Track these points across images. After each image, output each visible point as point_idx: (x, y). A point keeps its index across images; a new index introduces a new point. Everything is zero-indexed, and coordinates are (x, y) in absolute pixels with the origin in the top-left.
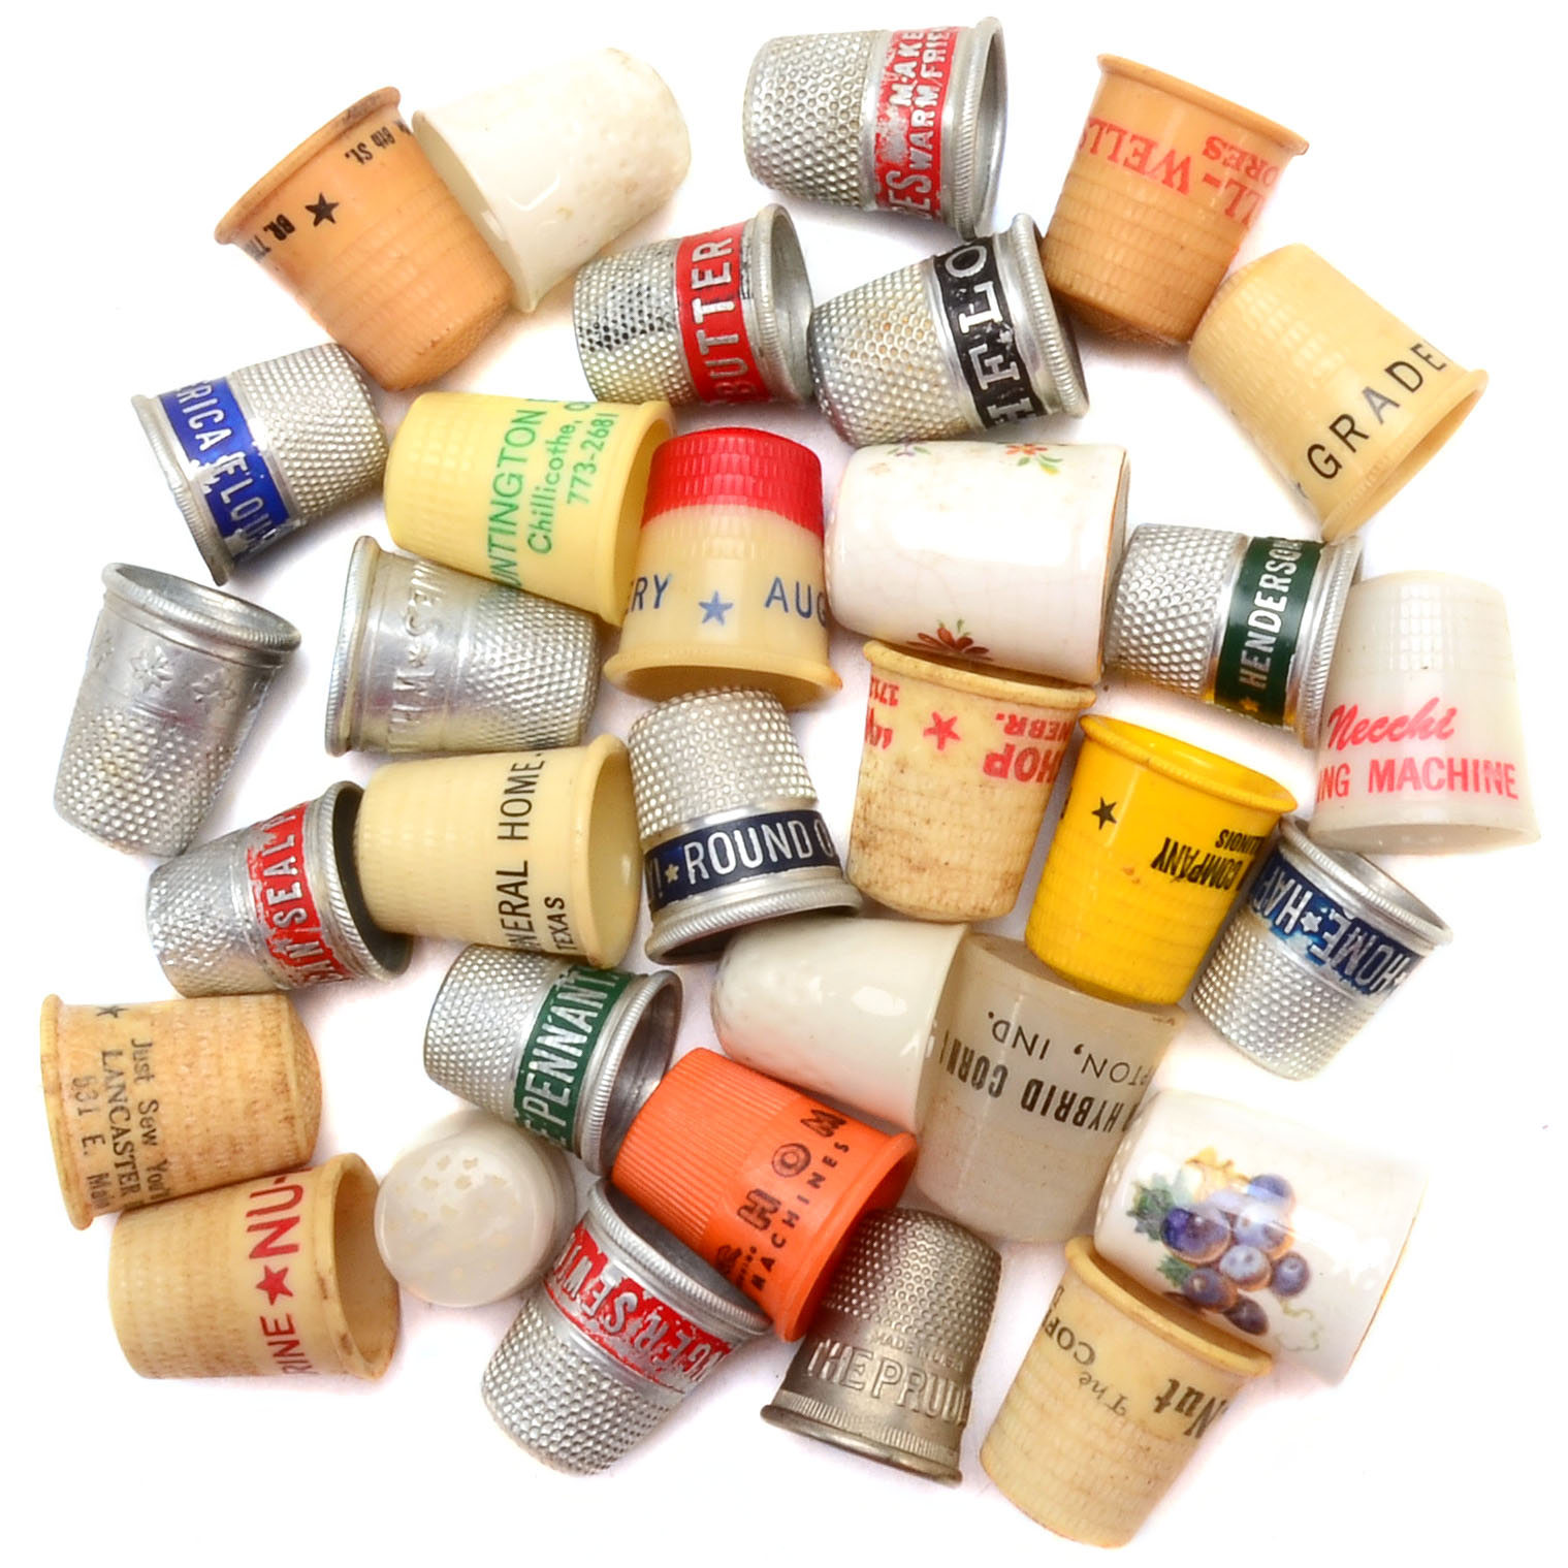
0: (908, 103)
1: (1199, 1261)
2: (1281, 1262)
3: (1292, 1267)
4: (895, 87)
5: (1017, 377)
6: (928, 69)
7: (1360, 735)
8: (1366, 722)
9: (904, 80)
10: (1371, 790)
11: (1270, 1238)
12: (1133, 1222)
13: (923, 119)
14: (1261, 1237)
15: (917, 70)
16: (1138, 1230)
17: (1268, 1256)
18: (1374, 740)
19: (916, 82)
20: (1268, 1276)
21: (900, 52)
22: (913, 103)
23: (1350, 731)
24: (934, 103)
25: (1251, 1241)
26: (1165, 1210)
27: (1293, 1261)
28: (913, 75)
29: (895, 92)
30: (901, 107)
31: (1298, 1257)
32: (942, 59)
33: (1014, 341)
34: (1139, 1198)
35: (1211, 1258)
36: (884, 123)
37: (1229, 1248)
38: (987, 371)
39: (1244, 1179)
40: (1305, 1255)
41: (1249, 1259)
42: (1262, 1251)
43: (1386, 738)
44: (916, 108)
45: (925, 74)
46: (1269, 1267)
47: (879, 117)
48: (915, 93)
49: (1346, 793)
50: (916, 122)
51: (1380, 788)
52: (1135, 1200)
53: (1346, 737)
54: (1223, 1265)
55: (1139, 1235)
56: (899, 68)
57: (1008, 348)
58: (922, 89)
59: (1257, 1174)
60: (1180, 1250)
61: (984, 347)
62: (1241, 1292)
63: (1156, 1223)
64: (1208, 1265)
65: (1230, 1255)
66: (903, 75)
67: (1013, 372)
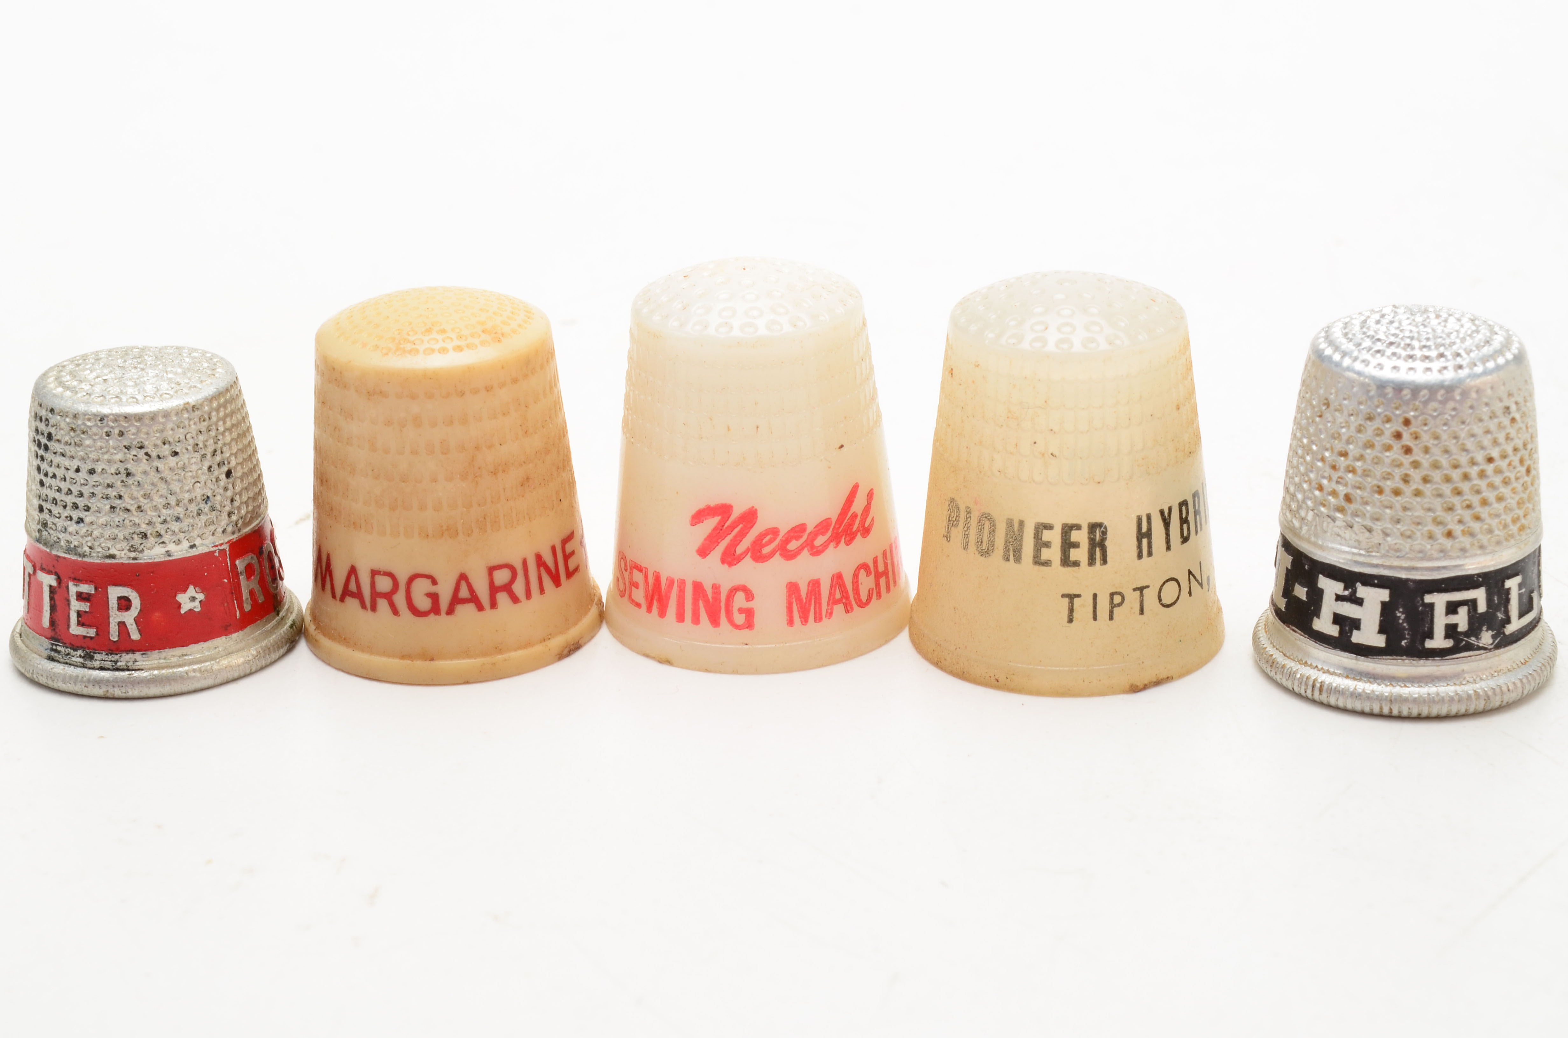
5: (1429, 644)
7: (766, 550)
8: (774, 532)
10: (791, 622)
18: (790, 556)
23: (746, 542)
33: (1479, 648)
38: (1452, 608)
43: (805, 552)
49: (749, 625)
51: (805, 619)
53: (740, 550)
57: (1473, 640)
61: (1482, 607)
67: (1439, 641)
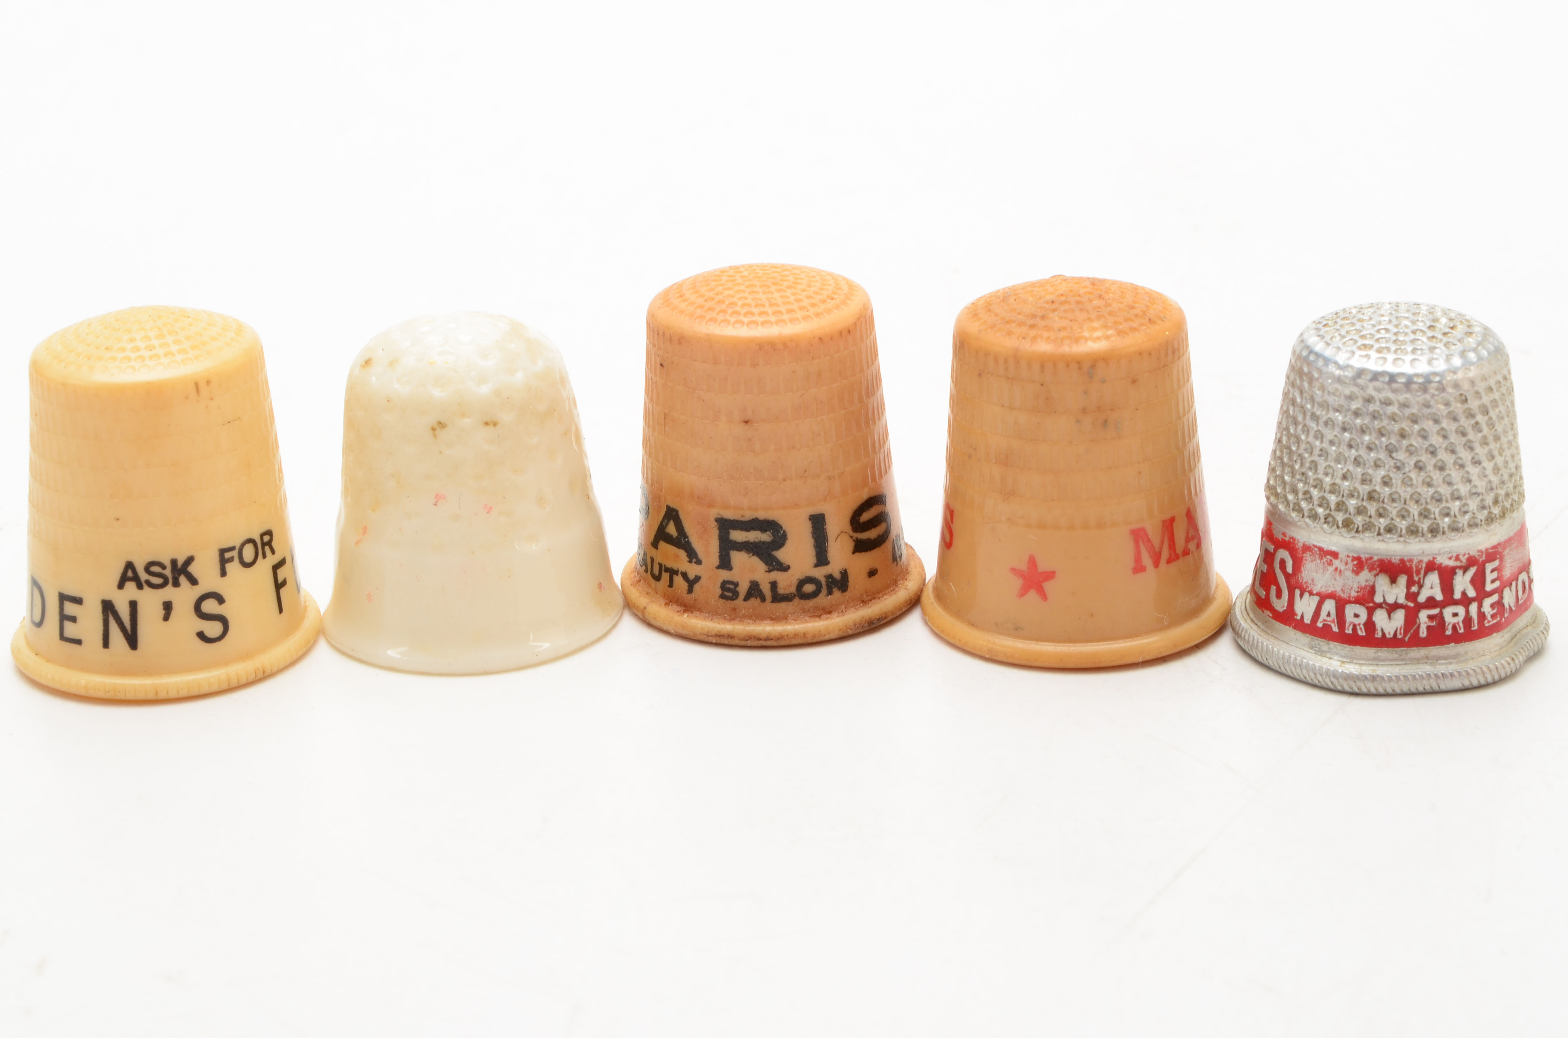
0: (1378, 599)
4: (1403, 580)
6: (1431, 618)
9: (1414, 589)
13: (1356, 621)
15: (1431, 603)
19: (1411, 605)
21: (1459, 572)
22: (1380, 606)
24: (1379, 635)
28: (1422, 599)
29: (1393, 581)
30: (1372, 590)
32: (1449, 632)
36: (1350, 566)
44: (1371, 612)
45: (1423, 615)
47: (1358, 559)
48: (1392, 608)
50: (1350, 610)
56: (1433, 579)
58: (1399, 616)
66: (1421, 587)
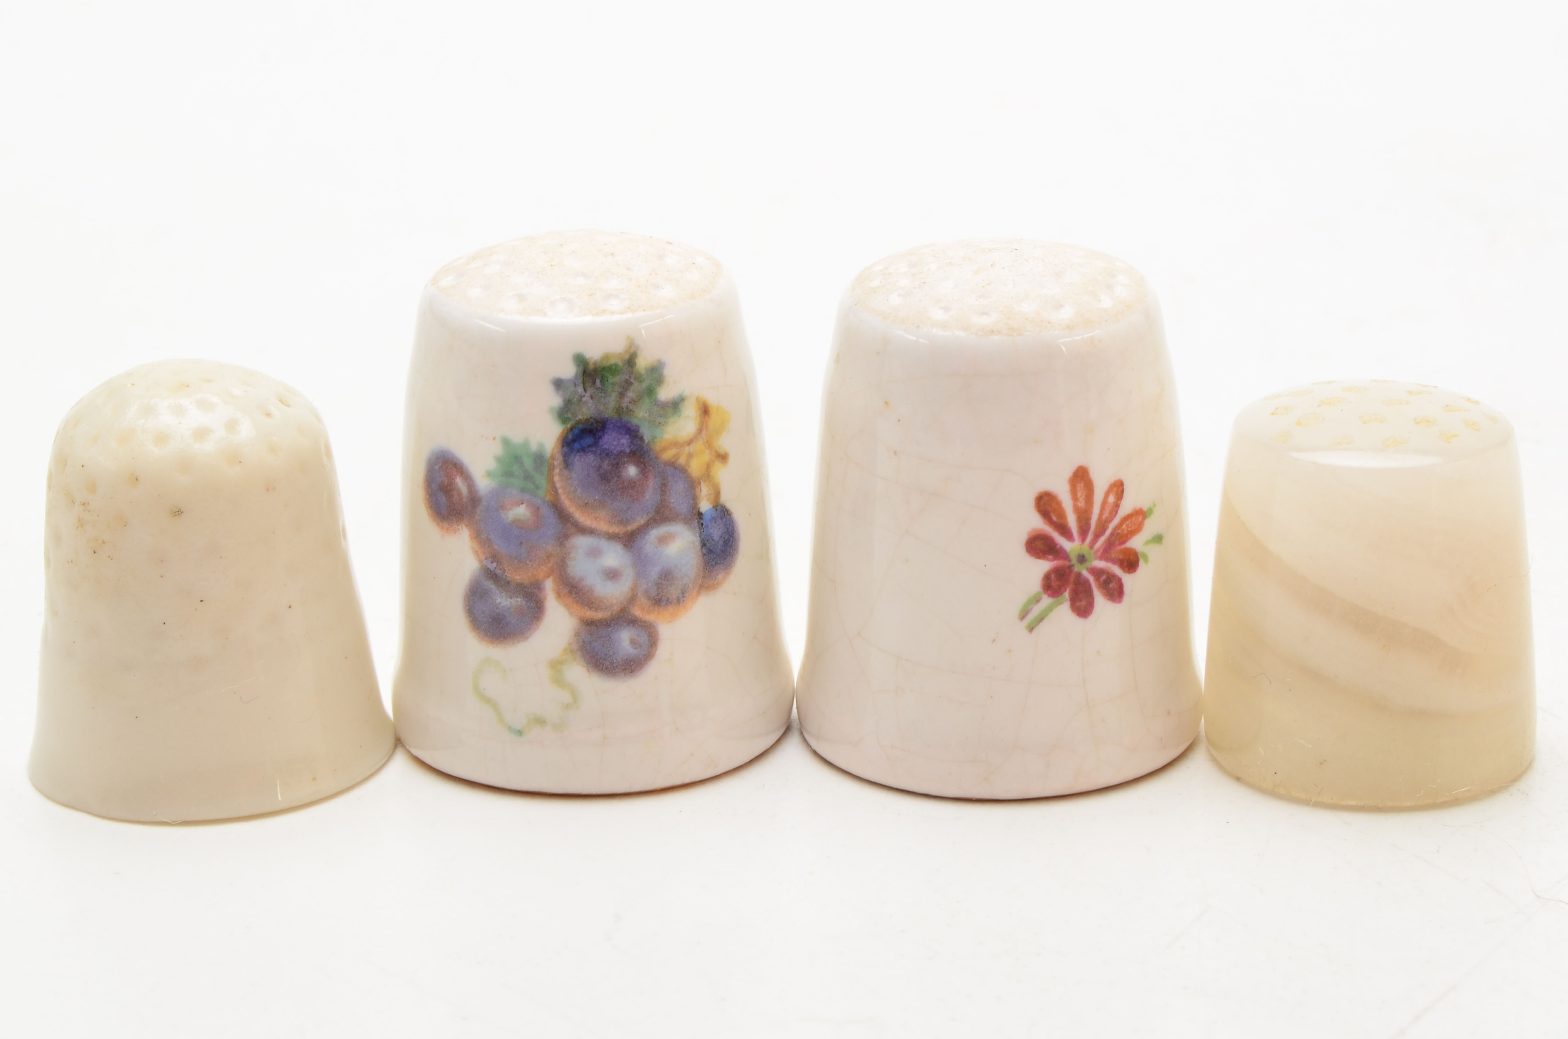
1: (567, 503)
2: (634, 622)
3: (633, 642)
11: (659, 586)
12: (569, 371)
14: (654, 572)
16: (558, 384)
17: (632, 599)
20: (599, 615)
25: (641, 562)
26: (619, 410)
27: (643, 639)
31: (653, 641)
34: (612, 361)
35: (583, 518)
37: (612, 537)
39: (717, 494)
40: (663, 650)
41: (612, 575)
42: (634, 589)
46: (616, 608)
52: (606, 357)
54: (581, 542)
55: (550, 389)
59: (730, 506)
60: (567, 464)
62: (549, 585)
63: (587, 411)
64: (563, 516)
65: (603, 544)
